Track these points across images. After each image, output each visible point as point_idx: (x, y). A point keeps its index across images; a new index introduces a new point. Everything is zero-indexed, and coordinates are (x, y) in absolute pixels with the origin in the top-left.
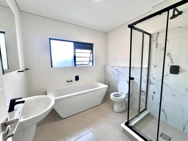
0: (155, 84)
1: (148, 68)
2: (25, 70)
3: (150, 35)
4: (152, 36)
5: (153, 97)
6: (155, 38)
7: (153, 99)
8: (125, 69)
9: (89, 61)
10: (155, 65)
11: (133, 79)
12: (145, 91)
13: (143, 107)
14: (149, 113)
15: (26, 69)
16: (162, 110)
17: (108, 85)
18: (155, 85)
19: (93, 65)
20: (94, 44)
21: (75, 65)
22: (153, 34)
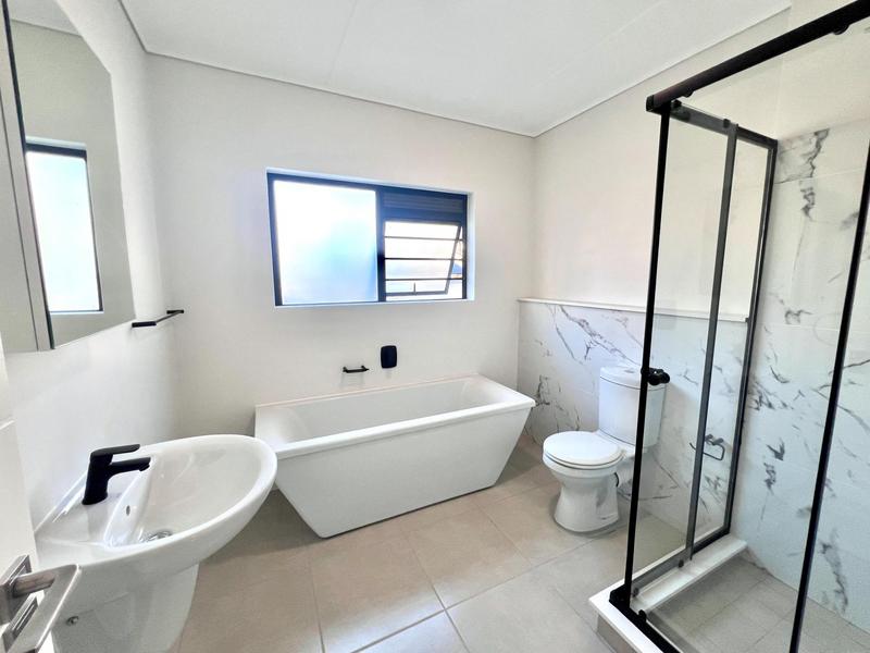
0: (785, 405)
1: (753, 321)
2: (166, 315)
3: (771, 145)
4: (784, 152)
5: (771, 471)
6: (802, 161)
7: (769, 483)
8: (626, 319)
9: (449, 279)
10: (795, 310)
11: (664, 378)
12: (729, 440)
13: (710, 520)
14: (746, 551)
15: (169, 312)
16: (822, 548)
17: (538, 396)
18: (784, 410)
19: (465, 296)
20: (471, 194)
21: (382, 295)
22: (790, 141)
